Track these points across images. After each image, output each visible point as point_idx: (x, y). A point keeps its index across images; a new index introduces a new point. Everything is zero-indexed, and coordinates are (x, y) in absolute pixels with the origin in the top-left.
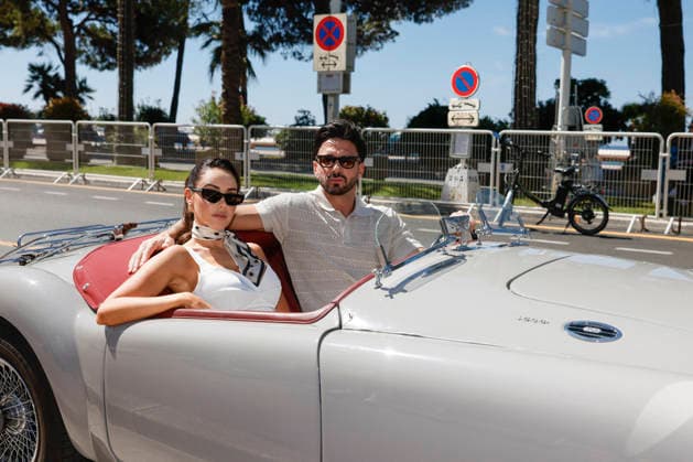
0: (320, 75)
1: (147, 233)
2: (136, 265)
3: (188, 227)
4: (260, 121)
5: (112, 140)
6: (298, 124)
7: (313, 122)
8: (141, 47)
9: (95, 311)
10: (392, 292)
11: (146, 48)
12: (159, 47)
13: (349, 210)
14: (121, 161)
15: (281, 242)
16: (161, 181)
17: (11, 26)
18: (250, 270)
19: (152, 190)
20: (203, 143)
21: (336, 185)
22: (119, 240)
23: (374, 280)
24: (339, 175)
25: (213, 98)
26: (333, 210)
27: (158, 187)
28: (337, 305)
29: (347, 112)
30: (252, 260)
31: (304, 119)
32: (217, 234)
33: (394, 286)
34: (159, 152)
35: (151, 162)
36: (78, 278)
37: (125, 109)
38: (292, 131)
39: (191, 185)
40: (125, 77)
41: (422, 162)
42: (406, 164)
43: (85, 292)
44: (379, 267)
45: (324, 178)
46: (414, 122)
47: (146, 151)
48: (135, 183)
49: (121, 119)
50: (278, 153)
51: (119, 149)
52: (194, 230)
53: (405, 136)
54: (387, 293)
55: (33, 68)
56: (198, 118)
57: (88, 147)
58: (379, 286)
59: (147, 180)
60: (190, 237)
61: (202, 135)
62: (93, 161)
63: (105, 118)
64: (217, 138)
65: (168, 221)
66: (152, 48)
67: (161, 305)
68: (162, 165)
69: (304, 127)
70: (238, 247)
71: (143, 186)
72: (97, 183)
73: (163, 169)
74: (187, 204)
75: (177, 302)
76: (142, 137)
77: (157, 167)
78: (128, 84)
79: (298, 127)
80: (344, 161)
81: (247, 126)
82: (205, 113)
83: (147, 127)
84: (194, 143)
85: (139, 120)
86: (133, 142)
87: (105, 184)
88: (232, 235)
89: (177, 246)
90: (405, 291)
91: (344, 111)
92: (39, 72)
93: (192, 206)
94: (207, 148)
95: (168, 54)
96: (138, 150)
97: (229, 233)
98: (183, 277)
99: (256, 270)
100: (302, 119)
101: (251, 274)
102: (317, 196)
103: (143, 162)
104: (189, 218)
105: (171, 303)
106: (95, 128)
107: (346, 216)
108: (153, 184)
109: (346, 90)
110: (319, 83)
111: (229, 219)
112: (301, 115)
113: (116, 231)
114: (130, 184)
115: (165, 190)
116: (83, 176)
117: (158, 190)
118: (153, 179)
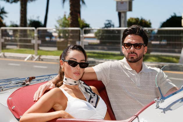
0: (117, 2)
1: (40, 82)
2: (37, 97)
3: (61, 79)
4: (87, 26)
5: (17, 37)
6: (106, 27)
7: (113, 26)
9: (18, 119)
10: (165, 110)
13: (139, 69)
14: (21, 46)
15: (106, 86)
16: (40, 56)
18: (92, 100)
19: (36, 60)
20: (60, 37)
21: (132, 58)
22: (27, 85)
23: (155, 104)
24: (134, 53)
25: (65, 15)
26: (131, 69)
27: (39, 59)
28: (137, 116)
29: (131, 20)
30: (92, 95)
31: (109, 24)
32: (75, 82)
33: (165, 107)
34: (40, 42)
36: (10, 104)
37: (23, 21)
38: (103, 31)
39: (63, 59)
40: (23, 6)
41: (168, 45)
42: (160, 46)
43: (13, 110)
44: (158, 98)
45: (127, 54)
46: (164, 25)
47: (33, 42)
48: (28, 57)
49: (21, 26)
50: (96, 41)
51: (20, 41)
52: (64, 80)
53: (159, 32)
54: (162, 111)
56: (58, 25)
57: (6, 40)
58: (158, 107)
59: (34, 55)
60: (62, 84)
61: (59, 33)
62: (8, 47)
63: (13, 26)
64: (67, 35)
65: (49, 75)
67: (50, 117)
68: (41, 48)
69: (109, 29)
70: (86, 89)
71: (32, 58)
72: (10, 57)
73: (41, 50)
74: (61, 67)
75: (58, 115)
76: (31, 35)
77: (38, 49)
78: (24, 9)
79: (106, 29)
80: (136, 45)
81: (82, 28)
82: (61, 22)
83: (34, 30)
84: (56, 37)
85: (29, 26)
86: (27, 37)
87: (14, 58)
88: (83, 82)
89: (57, 88)
90: (171, 110)
91: (129, 20)
93: (64, 68)
94: (62, 40)
96: (30, 41)
97: (81, 82)
98: (59, 103)
99: (94, 99)
100: (108, 24)
101: (92, 102)
102: (124, 63)
103: (32, 47)
104: (62, 74)
105: (55, 116)
106: (8, 31)
107: (138, 73)
108: (37, 57)
109: (130, 9)
110: (117, 6)
111: (81, 75)
112: (107, 22)
113: (26, 81)
114: (26, 58)
115: (42, 60)
116: (4, 54)
117: (39, 60)
118: (37, 55)
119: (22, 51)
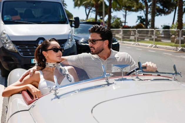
8: (166, 10)
11: (167, 10)
12: (170, 9)
16: (156, 45)
17: (133, 7)
19: (154, 47)
21: (92, 51)
24: (92, 47)
32: (54, 65)
34: (156, 37)
35: (154, 40)
47: (153, 37)
48: (150, 45)
52: (46, 64)
55: (138, 17)
59: (153, 45)
66: (169, 10)
83: (153, 30)
92: (140, 17)
95: (173, 11)
107: (105, 59)
108: (154, 46)
114: (148, 46)
115: (157, 48)
116: (138, 43)
117: (155, 48)
118: (154, 44)
119: (150, 42)
